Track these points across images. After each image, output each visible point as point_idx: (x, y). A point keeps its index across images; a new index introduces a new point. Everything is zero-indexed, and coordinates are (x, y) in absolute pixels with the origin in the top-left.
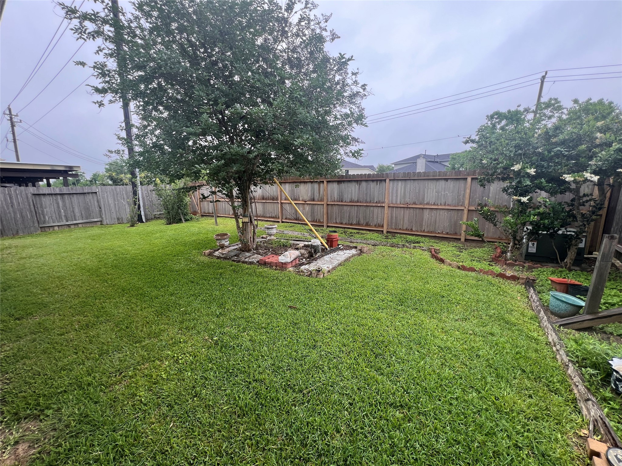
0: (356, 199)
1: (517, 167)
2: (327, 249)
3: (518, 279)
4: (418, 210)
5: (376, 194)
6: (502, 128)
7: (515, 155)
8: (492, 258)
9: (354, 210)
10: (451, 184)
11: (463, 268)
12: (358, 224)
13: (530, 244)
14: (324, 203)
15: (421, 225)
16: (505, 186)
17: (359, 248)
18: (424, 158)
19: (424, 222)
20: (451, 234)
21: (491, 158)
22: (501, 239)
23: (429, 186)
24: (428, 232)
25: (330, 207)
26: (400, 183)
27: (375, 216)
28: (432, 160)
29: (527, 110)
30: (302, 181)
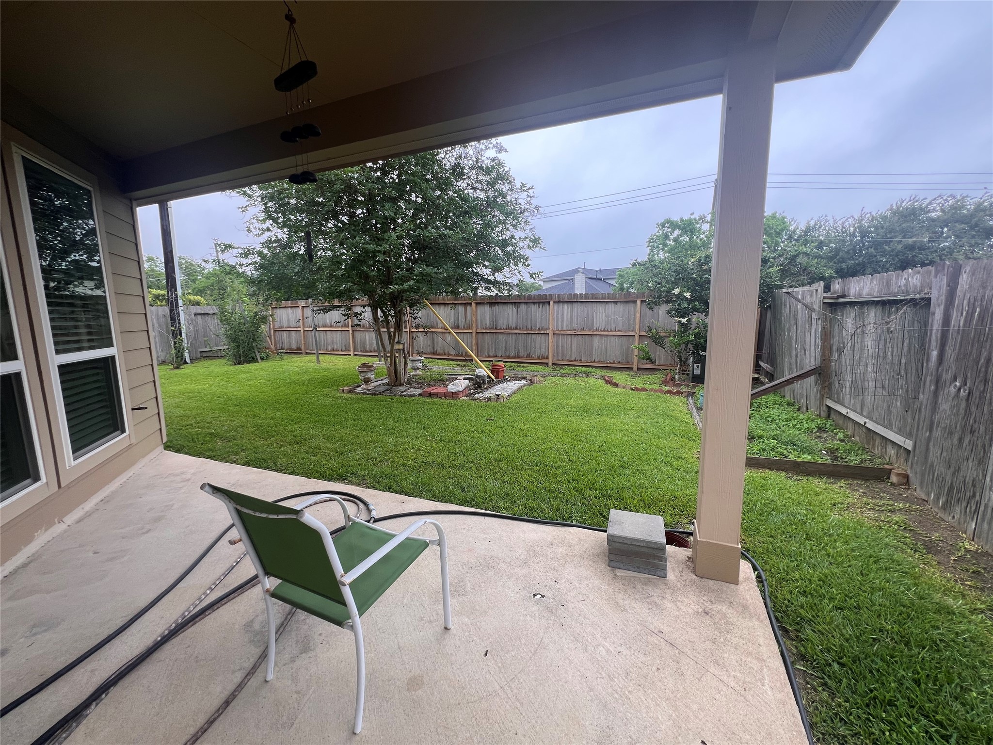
0: (514, 325)
1: (676, 291)
2: (493, 380)
3: (682, 393)
4: (587, 337)
5: (539, 320)
6: (675, 240)
7: (675, 279)
8: (663, 381)
9: (512, 339)
10: (620, 307)
11: (636, 389)
12: (518, 356)
13: (695, 367)
14: (474, 330)
15: (591, 355)
16: (668, 309)
17: (529, 378)
18: (583, 273)
19: (594, 350)
20: (623, 364)
21: (656, 282)
22: (672, 366)
23: (598, 309)
24: (599, 362)
25: (480, 336)
26: (566, 306)
27: (538, 346)
28: (595, 278)
29: (702, 219)
30: (442, 302)
